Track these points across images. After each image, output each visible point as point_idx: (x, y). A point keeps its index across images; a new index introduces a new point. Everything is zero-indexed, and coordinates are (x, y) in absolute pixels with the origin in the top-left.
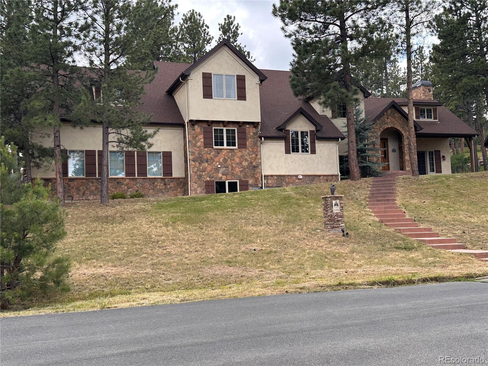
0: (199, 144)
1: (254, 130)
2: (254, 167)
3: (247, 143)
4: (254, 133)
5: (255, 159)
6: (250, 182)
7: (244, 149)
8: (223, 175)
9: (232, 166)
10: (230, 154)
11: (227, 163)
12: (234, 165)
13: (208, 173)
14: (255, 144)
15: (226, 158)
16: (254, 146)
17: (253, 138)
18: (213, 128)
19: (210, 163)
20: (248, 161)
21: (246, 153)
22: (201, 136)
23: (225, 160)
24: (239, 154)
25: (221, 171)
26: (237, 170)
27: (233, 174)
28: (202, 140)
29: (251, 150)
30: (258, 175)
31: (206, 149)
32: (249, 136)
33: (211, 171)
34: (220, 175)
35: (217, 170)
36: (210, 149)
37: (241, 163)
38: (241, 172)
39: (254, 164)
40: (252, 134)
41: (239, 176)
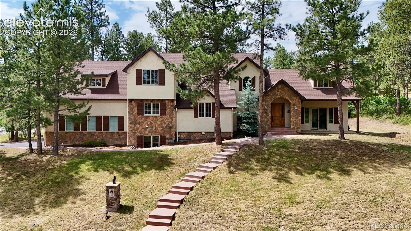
0: (134, 113)
1: (172, 104)
2: (170, 127)
3: (166, 112)
4: (171, 106)
5: (171, 122)
6: (167, 137)
7: (164, 116)
8: (149, 132)
9: (156, 127)
10: (155, 119)
11: (153, 124)
12: (157, 126)
13: (140, 131)
14: (172, 113)
15: (152, 121)
16: (171, 114)
17: (171, 109)
18: (144, 103)
19: (141, 125)
20: (166, 123)
21: (165, 119)
22: (136, 108)
23: (151, 123)
24: (161, 119)
25: (148, 130)
26: (159, 129)
27: (156, 131)
28: (137, 111)
29: (169, 116)
30: (172, 133)
31: (139, 116)
32: (168, 107)
33: (142, 130)
34: (147, 132)
35: (145, 129)
36: (142, 116)
37: (162, 125)
38: (161, 130)
39: (170, 125)
40: (170, 106)
41: (160, 133)
